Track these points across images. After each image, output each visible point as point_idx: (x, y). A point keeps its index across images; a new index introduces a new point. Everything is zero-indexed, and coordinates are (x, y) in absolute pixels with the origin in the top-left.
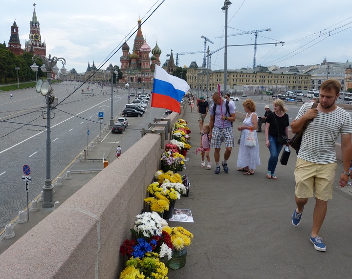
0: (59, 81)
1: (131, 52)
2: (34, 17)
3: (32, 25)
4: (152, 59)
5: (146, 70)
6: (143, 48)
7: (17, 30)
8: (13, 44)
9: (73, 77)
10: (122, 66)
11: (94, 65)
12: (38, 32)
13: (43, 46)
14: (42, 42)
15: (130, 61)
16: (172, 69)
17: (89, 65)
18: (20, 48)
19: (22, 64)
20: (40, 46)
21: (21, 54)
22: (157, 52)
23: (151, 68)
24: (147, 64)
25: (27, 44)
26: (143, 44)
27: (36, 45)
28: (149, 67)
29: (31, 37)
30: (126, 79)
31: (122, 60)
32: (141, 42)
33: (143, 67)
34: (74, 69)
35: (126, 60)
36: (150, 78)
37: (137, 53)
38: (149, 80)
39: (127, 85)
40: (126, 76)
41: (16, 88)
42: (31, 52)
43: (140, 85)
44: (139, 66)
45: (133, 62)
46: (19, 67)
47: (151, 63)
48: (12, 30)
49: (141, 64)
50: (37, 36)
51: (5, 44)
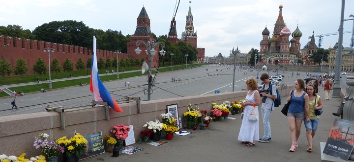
0: (206, 64)
1: (271, 36)
2: (190, 12)
3: (188, 19)
4: (292, 41)
5: (285, 52)
6: (282, 32)
7: (175, 24)
8: (172, 35)
9: (220, 61)
10: (261, 50)
11: (237, 49)
12: (192, 24)
13: (195, 35)
14: (195, 32)
15: (269, 45)
16: (313, 51)
17: (233, 50)
18: (176, 38)
19: (176, 51)
20: (193, 35)
21: (177, 42)
22: (297, 35)
23: (290, 50)
24: (286, 47)
25: (183, 35)
26: (283, 28)
27: (190, 35)
28: (288, 50)
29: (186, 29)
30: (264, 61)
31: (262, 44)
32: (281, 26)
33: (282, 50)
34: (220, 54)
35: (265, 44)
36: (289, 60)
37: (276, 37)
38: (287, 62)
39: (265, 66)
40: (264, 59)
41: (170, 70)
42: (186, 40)
43: (278, 67)
44: (278, 48)
45: (272, 45)
46: (174, 53)
47: (290, 46)
48: (172, 24)
49: (280, 48)
50: (191, 27)
51: (166, 36)
